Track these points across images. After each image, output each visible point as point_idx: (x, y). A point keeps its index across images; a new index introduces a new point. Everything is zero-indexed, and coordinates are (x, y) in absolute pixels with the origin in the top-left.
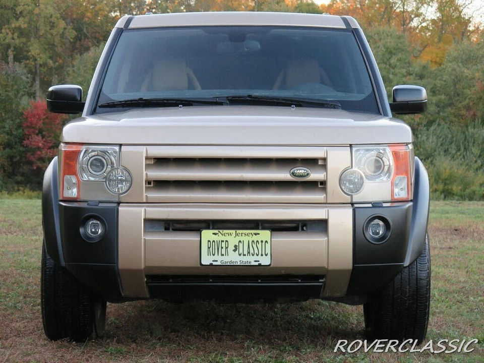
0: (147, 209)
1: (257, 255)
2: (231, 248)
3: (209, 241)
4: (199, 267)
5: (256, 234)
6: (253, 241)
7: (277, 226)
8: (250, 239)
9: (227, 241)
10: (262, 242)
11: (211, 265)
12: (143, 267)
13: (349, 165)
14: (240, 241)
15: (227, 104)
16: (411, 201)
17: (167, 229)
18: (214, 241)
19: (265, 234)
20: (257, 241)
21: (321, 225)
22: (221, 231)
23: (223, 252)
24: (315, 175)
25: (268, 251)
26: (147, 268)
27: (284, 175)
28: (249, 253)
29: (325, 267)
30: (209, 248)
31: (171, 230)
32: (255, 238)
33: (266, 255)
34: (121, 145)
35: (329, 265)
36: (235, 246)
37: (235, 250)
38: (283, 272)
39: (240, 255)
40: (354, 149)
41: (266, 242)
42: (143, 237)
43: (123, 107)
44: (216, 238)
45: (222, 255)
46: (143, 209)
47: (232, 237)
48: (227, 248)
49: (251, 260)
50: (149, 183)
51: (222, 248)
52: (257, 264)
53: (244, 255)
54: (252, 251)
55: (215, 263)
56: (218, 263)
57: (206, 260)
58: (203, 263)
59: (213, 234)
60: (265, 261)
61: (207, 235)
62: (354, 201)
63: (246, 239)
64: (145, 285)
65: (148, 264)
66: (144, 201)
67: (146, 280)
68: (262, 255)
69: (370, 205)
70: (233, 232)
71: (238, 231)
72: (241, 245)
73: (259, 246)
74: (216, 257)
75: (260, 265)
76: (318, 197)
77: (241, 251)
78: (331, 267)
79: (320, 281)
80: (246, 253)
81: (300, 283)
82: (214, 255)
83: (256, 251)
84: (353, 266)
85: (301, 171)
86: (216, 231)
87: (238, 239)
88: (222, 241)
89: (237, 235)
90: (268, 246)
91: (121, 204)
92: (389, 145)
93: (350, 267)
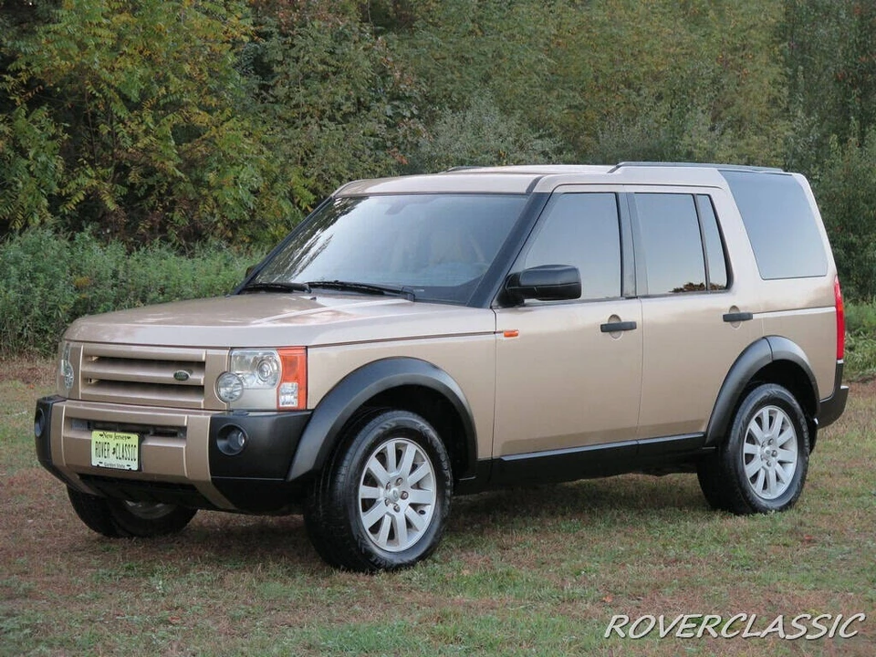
1: (129, 459)
2: (111, 451)
3: (96, 442)
4: (90, 468)
5: (129, 438)
6: (126, 445)
7: (143, 430)
8: (125, 442)
9: (108, 443)
10: (132, 445)
11: (98, 466)
12: (65, 464)
14: (117, 444)
16: (307, 410)
17: (89, 428)
18: (100, 443)
19: (134, 438)
20: (129, 445)
22: (105, 432)
23: (106, 455)
25: (136, 457)
28: (123, 456)
30: (96, 449)
32: (128, 442)
33: (135, 460)
36: (114, 449)
37: (114, 453)
38: (155, 479)
39: (117, 458)
40: (234, 352)
41: (135, 446)
42: (63, 435)
44: (102, 440)
45: (105, 457)
46: (64, 407)
47: (112, 439)
48: (108, 450)
49: (125, 464)
50: (89, 380)
51: (105, 450)
52: (128, 468)
53: (120, 459)
54: (125, 455)
55: (101, 465)
56: (103, 465)
57: (95, 463)
58: (93, 464)
59: (100, 435)
60: (134, 466)
61: (96, 436)
62: (231, 407)
63: (121, 442)
66: (80, 398)
68: (132, 460)
70: (112, 434)
71: (118, 434)
72: (118, 448)
73: (130, 450)
74: (102, 459)
75: (130, 470)
77: (118, 454)
78: (191, 477)
80: (121, 456)
82: (100, 457)
83: (128, 455)
85: (182, 373)
86: (102, 433)
87: (117, 441)
88: (106, 443)
89: (115, 437)
90: (137, 450)
91: (67, 400)
92: (278, 348)
93: (210, 478)
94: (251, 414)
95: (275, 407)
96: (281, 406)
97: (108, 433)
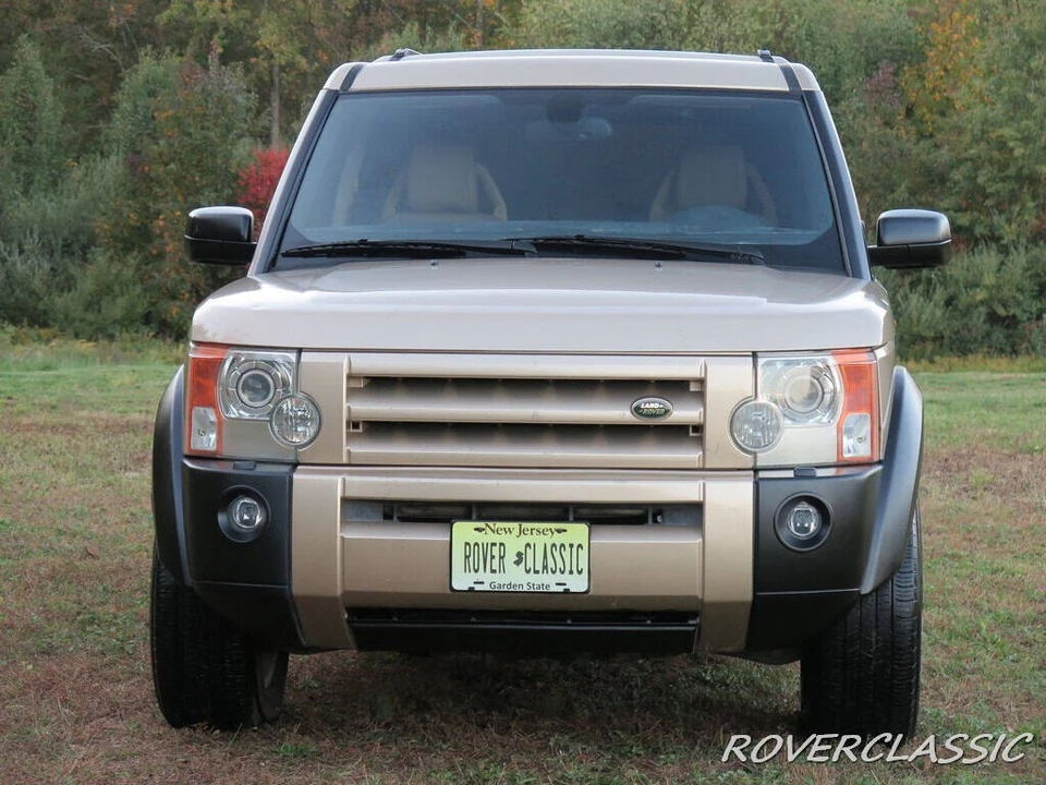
0: (348, 478)
1: (563, 572)
2: (511, 557)
3: (467, 544)
4: (447, 595)
5: (559, 531)
6: (554, 545)
7: (600, 516)
8: (549, 539)
9: (501, 544)
10: (571, 546)
11: (471, 590)
12: (339, 592)
13: (750, 392)
14: (528, 545)
15: (532, 255)
16: (880, 462)
17: (388, 517)
18: (476, 544)
19: (577, 532)
20: (562, 545)
21: (690, 514)
22: (491, 524)
23: (496, 567)
24: (682, 413)
25: (584, 565)
26: (346, 594)
27: (618, 412)
28: (545, 567)
29: (696, 597)
30: (467, 557)
31: (395, 518)
32: (558, 539)
33: (580, 572)
34: (300, 351)
35: (707, 593)
36: (519, 555)
37: (517, 563)
38: (614, 605)
39: (528, 571)
40: (761, 361)
41: (580, 546)
42: (339, 534)
43: (329, 256)
44: (480, 538)
45: (493, 571)
46: (339, 479)
47: (512, 537)
48: (501, 558)
49: (551, 582)
50: (356, 425)
51: (493, 557)
52: (561, 589)
53: (536, 572)
54: (551, 564)
55: (478, 588)
56: (486, 587)
57: (462, 581)
58: (456, 586)
59: (476, 529)
60: (578, 584)
61: (464, 531)
62: (759, 464)
63: (540, 541)
64: (346, 625)
65: (349, 588)
66: (345, 461)
67: (346, 616)
68: (571, 572)
69: (790, 474)
70: (514, 525)
71: (526, 525)
72: (530, 552)
73: (566, 554)
74: (480, 576)
75: (567, 591)
76: (687, 455)
77: (530, 564)
78: (709, 598)
79: (691, 622)
80: (539, 567)
81: (648, 627)
82: (476, 571)
83: (560, 564)
84: (754, 595)
85: (652, 404)
86: (481, 525)
87: (525, 539)
88: (494, 544)
89: (522, 532)
90: (584, 554)
91: (299, 467)
92: (835, 352)
93: (749, 596)
94: (820, 473)
95: (833, 459)
96: (846, 456)
97: (500, 525)
